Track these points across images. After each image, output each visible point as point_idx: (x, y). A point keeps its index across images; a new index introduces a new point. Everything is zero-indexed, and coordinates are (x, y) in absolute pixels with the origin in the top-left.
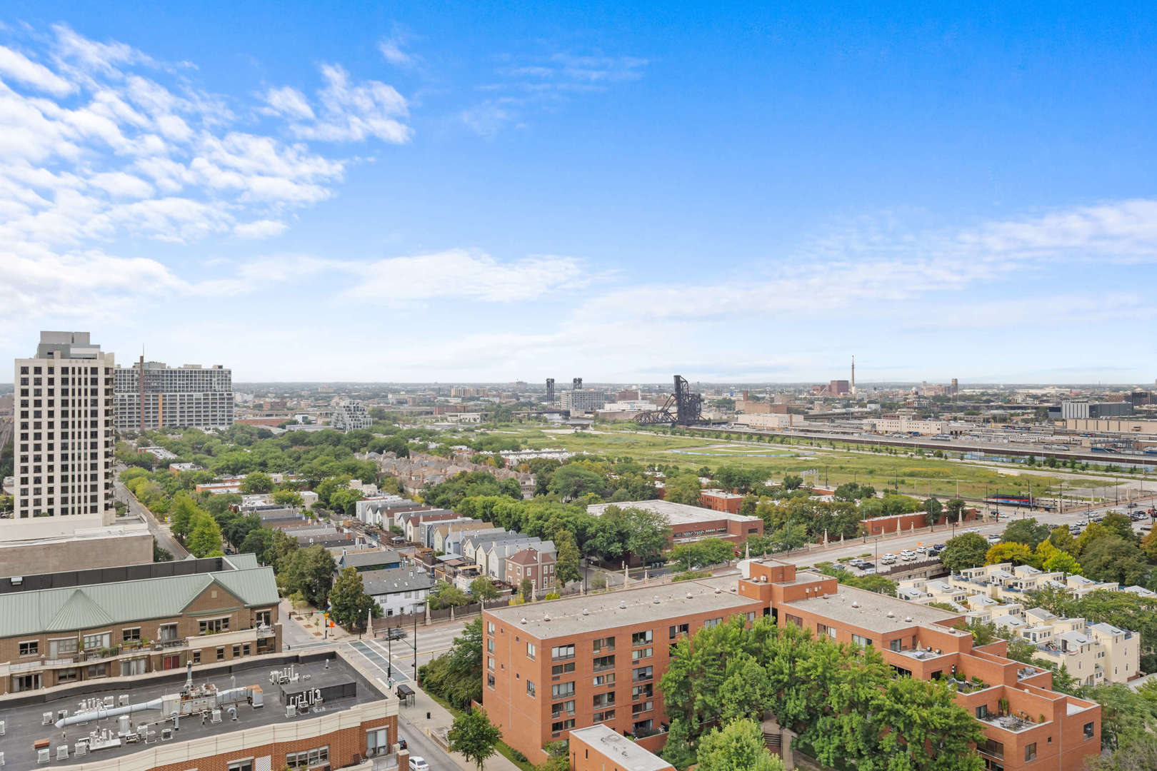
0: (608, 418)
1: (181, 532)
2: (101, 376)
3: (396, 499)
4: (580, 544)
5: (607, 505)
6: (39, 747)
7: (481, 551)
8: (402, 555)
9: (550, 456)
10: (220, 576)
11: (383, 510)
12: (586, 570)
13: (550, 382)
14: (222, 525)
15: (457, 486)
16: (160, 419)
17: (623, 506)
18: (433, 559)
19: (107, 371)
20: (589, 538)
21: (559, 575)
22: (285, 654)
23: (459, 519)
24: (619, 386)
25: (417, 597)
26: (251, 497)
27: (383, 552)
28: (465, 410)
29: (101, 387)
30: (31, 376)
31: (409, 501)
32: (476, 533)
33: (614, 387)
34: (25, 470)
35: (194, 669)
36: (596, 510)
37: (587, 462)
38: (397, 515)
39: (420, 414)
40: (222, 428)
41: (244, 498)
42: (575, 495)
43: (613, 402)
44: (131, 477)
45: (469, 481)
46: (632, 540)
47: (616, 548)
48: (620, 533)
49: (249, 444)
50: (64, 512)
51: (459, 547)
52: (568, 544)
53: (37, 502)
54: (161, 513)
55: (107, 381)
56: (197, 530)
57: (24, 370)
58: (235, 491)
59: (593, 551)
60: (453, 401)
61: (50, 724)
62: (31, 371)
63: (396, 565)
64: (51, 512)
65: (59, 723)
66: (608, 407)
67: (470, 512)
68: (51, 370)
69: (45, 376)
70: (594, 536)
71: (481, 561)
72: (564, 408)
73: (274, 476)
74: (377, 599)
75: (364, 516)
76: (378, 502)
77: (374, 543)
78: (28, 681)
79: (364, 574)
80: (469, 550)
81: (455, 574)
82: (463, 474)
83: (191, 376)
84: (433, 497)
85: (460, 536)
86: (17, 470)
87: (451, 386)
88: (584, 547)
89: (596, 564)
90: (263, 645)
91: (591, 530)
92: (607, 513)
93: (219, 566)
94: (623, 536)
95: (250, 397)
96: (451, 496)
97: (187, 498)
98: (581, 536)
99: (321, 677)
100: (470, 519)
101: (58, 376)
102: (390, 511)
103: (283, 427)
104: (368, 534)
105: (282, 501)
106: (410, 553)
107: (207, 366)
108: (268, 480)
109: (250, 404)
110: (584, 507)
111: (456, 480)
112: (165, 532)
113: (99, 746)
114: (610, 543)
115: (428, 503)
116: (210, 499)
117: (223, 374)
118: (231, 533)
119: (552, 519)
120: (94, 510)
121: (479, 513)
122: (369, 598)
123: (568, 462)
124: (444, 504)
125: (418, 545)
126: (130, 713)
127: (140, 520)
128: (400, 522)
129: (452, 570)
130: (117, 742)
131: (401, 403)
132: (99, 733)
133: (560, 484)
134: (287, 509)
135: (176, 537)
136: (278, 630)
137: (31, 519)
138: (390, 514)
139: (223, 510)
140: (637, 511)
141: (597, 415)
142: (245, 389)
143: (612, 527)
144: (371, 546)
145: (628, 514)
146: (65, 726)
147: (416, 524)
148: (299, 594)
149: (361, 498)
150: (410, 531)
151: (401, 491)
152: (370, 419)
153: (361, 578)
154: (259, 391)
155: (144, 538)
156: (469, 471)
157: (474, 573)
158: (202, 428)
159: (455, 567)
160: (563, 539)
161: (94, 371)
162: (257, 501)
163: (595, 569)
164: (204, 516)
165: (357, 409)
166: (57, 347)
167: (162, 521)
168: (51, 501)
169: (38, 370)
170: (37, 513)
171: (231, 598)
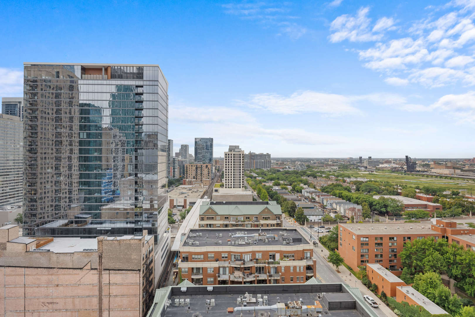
0: (381, 169)
1: (259, 194)
2: (242, 156)
3: (313, 190)
4: (371, 207)
5: (380, 196)
6: (228, 241)
7: (338, 206)
8: (315, 205)
9: (360, 180)
10: (268, 206)
11: (309, 192)
12: (373, 215)
13: (361, 158)
14: (268, 193)
15: (331, 187)
16: (254, 166)
17: (386, 197)
18: (324, 207)
19: (243, 155)
20: (373, 206)
21: (363, 216)
22: (283, 228)
23: (331, 197)
24: (385, 159)
25: (319, 217)
26: (275, 187)
27: (309, 204)
28: (333, 166)
29: (242, 159)
30: (227, 156)
31: (317, 191)
32: (337, 201)
33: (383, 159)
34: (226, 177)
35: (261, 228)
36: (376, 197)
37: (373, 182)
38: (313, 194)
39: (320, 166)
40: (268, 169)
41: (274, 187)
42: (369, 192)
43: (383, 164)
44: (248, 180)
45: (335, 186)
46: (389, 208)
47: (383, 210)
48: (384, 205)
49: (275, 173)
50: (234, 187)
51: (331, 205)
52: (366, 207)
53: (228, 185)
54: (254, 189)
55: (243, 157)
56: (263, 194)
57: (226, 155)
58: (271, 185)
59: (375, 210)
60: (330, 163)
61: (231, 236)
62: (227, 155)
63: (313, 208)
64: (231, 187)
65: (232, 236)
66: (381, 166)
67: (335, 195)
68: (231, 155)
69: (230, 156)
70: (375, 205)
71: (338, 209)
72: (365, 165)
73: (281, 182)
74: (308, 217)
75: (304, 194)
76: (308, 190)
77: (307, 201)
78: (226, 226)
79: (304, 209)
80: (334, 206)
81: (330, 212)
82: (333, 184)
83: (261, 156)
84: (323, 190)
85: (332, 201)
86: (225, 177)
87: (329, 159)
88: (372, 208)
89: (376, 214)
90: (278, 225)
91: (374, 203)
92: (380, 199)
93: (267, 203)
94: (386, 206)
95: (275, 161)
96: (329, 190)
97: (260, 186)
98: (371, 205)
99: (292, 236)
100: (335, 197)
101: (233, 156)
102: (311, 193)
103: (283, 169)
104: (305, 199)
105: (283, 188)
106: (317, 205)
107: (265, 153)
108: (279, 183)
109: (275, 163)
110: (372, 196)
111: (330, 185)
112: (255, 193)
113: (240, 243)
114: (381, 208)
115: (322, 191)
116: (265, 186)
117: (268, 155)
118: (270, 195)
119: (361, 199)
120: (240, 187)
121: (337, 196)
122: (305, 216)
123: (367, 182)
124: (327, 192)
125: (319, 203)
126: (247, 237)
127: (250, 191)
128: (314, 196)
129: (329, 211)
130: (244, 243)
131: (315, 163)
132: (241, 240)
133: (364, 189)
134: (284, 190)
135: (258, 195)
136: (282, 221)
137: (227, 189)
138: (311, 194)
139: (268, 189)
140: (391, 199)
141: (377, 168)
142: (274, 159)
143: (382, 203)
144: (306, 202)
145: (388, 199)
146: (234, 237)
147: (319, 197)
148: (287, 213)
149: (303, 189)
150: (317, 199)
151: (315, 188)
152: (306, 168)
153: (303, 211)
154: (277, 160)
155: (251, 195)
156: (335, 183)
157: (336, 212)
158: (264, 169)
159: (330, 210)
160: (365, 205)
161: (240, 155)
162: (277, 188)
163: (376, 216)
164: (264, 191)
165: (302, 165)
166: (233, 149)
167: (255, 191)
168: (231, 185)
169: (229, 155)
170: (228, 187)
171: (270, 211)
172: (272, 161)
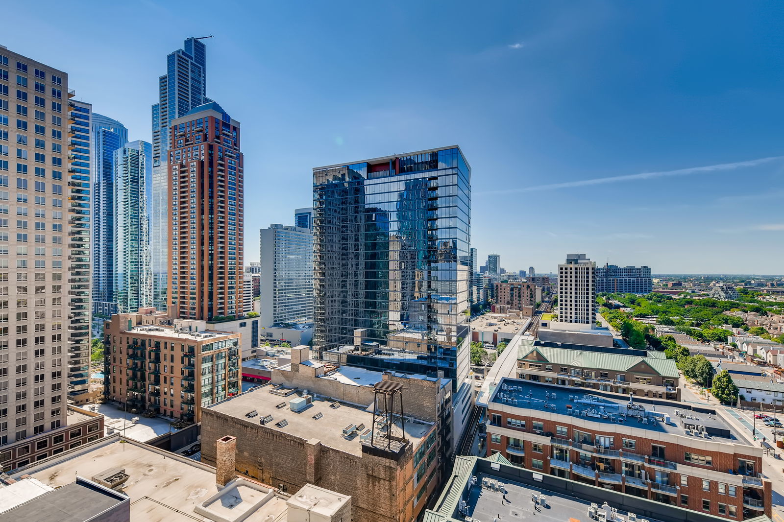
1: (626, 336)
2: (590, 271)
3: (759, 338)
6: (568, 407)
8: (763, 370)
10: (646, 359)
11: (748, 343)
16: (615, 288)
19: (593, 269)
22: (682, 403)
25: (776, 395)
26: (662, 326)
29: (590, 275)
30: (564, 271)
31: (768, 341)
34: (561, 305)
35: (633, 396)
38: (759, 347)
41: (658, 326)
44: (603, 312)
49: (660, 302)
50: (576, 322)
53: (566, 317)
54: (617, 327)
55: (593, 273)
57: (562, 269)
61: (572, 400)
62: (564, 269)
63: (759, 374)
64: (571, 321)
65: (575, 401)
68: (571, 269)
69: (569, 271)
73: (674, 317)
76: (744, 338)
77: (742, 360)
78: (563, 382)
79: (734, 375)
83: (630, 270)
86: (559, 305)
90: (669, 396)
93: (645, 354)
95: (661, 280)
99: (705, 421)
101: (573, 271)
102: (753, 344)
103: (680, 295)
104: (737, 354)
106: (770, 369)
107: (638, 266)
108: (671, 319)
109: (662, 284)
112: (618, 335)
113: (591, 415)
116: (641, 325)
117: (646, 270)
120: (588, 322)
122: (737, 388)
126: (604, 406)
127: (608, 329)
128: (761, 351)
130: (599, 416)
131: (761, 285)
132: (591, 410)
135: (623, 338)
136: (679, 390)
137: (564, 323)
138: (754, 346)
142: (658, 277)
144: (739, 361)
146: (578, 403)
147: (774, 354)
148: (691, 376)
149: (732, 334)
150: (770, 358)
151: (763, 334)
152: (739, 295)
153: (732, 377)
154: (666, 278)
155: (609, 336)
158: (636, 294)
161: (588, 269)
162: (665, 328)
165: (728, 288)
166: (574, 260)
167: (618, 331)
168: (571, 317)
169: (566, 269)
170: (566, 321)
171: (650, 370)
172: (655, 281)
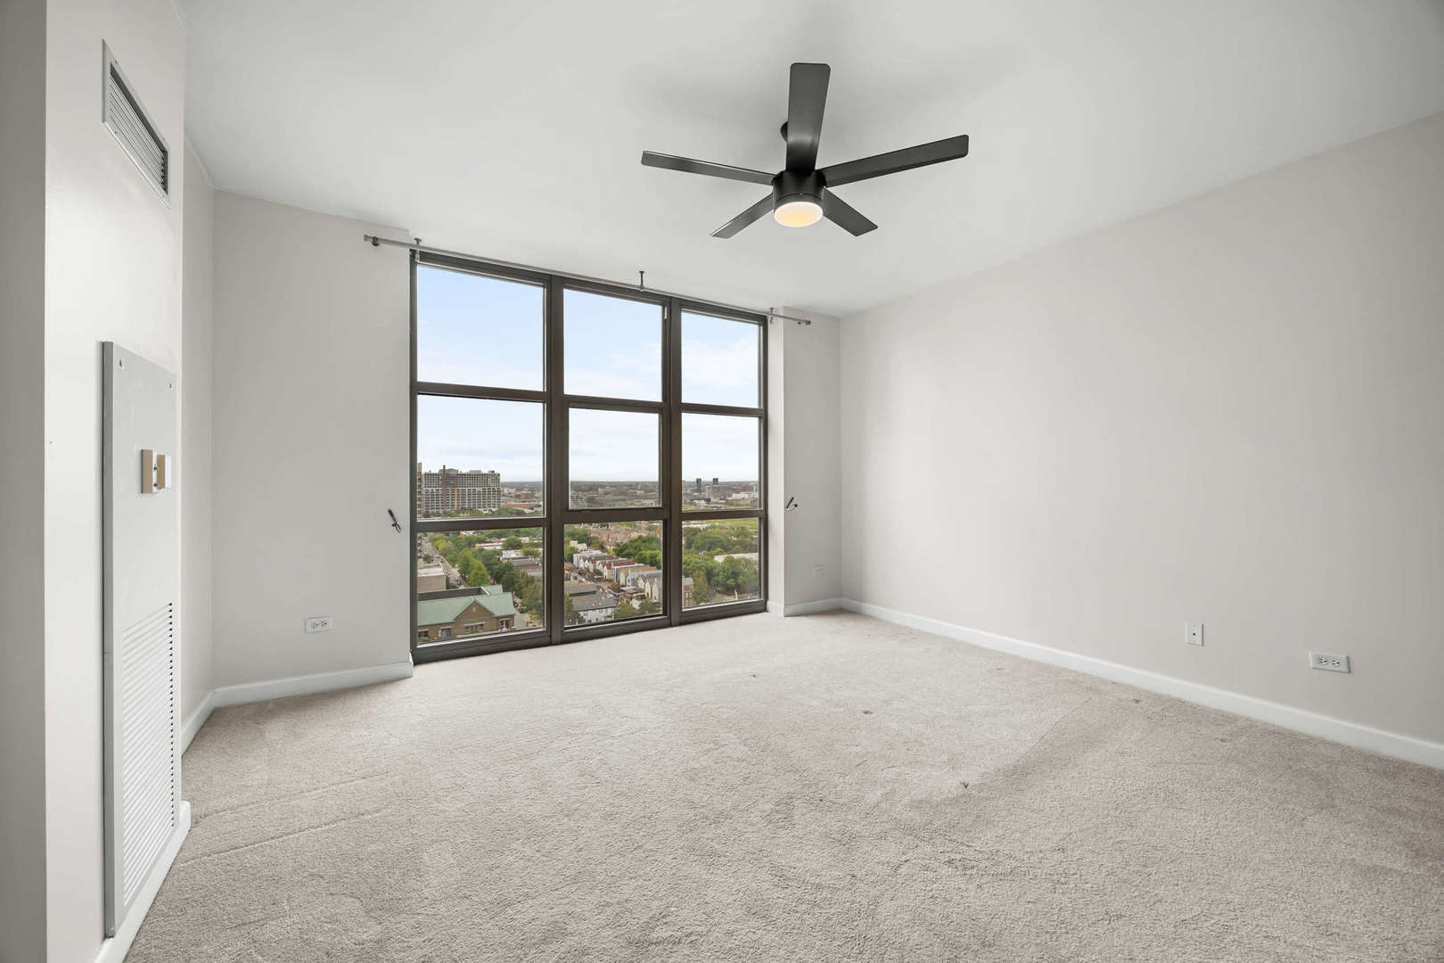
0: (734, 503)
1: (464, 571)
3: (598, 552)
4: (709, 580)
5: (725, 556)
7: (648, 584)
8: (599, 587)
9: (695, 526)
10: (479, 598)
11: (589, 559)
12: (714, 595)
13: (699, 481)
14: (489, 569)
15: (635, 544)
16: (456, 504)
17: (735, 556)
18: (617, 588)
20: (714, 576)
21: (695, 598)
23: (636, 565)
24: (742, 483)
25: (607, 611)
26: (509, 552)
27: (588, 584)
28: (646, 498)
31: (606, 554)
32: (646, 573)
33: (739, 484)
36: (720, 559)
37: (717, 530)
38: (598, 562)
39: (618, 500)
40: (494, 510)
41: (504, 552)
42: (709, 549)
43: (738, 493)
44: (435, 540)
45: (644, 542)
46: (741, 577)
47: (731, 582)
48: (733, 573)
51: (635, 582)
52: (701, 580)
54: (453, 562)
56: (473, 572)
58: (499, 548)
59: (717, 584)
60: (639, 492)
63: (594, 592)
66: (735, 496)
67: (642, 560)
70: (718, 575)
71: (648, 590)
72: (707, 497)
73: (524, 538)
74: (582, 614)
75: (578, 562)
76: (587, 555)
77: (584, 580)
79: (574, 598)
80: (641, 583)
81: (631, 599)
82: (640, 537)
83: (475, 477)
84: (621, 551)
85: (636, 575)
87: (637, 483)
88: (712, 582)
89: (719, 592)
91: (716, 571)
92: (726, 561)
93: (480, 592)
94: (735, 575)
95: (513, 491)
96: (632, 551)
97: (468, 553)
98: (710, 574)
100: (642, 565)
102: (593, 560)
103: (532, 509)
104: (580, 574)
105: (527, 554)
106: (605, 586)
107: (485, 471)
108: (520, 541)
109: (513, 495)
110: (713, 557)
111: (635, 541)
112: (455, 573)
114: (728, 579)
115: (618, 555)
116: (484, 553)
117: (494, 476)
118: (494, 574)
119: (691, 564)
121: (648, 561)
122: (577, 612)
123: (707, 528)
124: (629, 555)
125: (611, 581)
127: (438, 566)
128: (600, 567)
129: (629, 596)
131: (606, 493)
133: (700, 542)
134: (531, 559)
135: (461, 576)
138: (594, 562)
139: (490, 560)
140: (745, 559)
141: (727, 500)
142: (511, 485)
143: (728, 569)
144: (581, 581)
145: (739, 561)
147: (609, 567)
148: (534, 611)
149: (576, 552)
150: (606, 572)
151: (602, 548)
152: (586, 504)
153: (571, 601)
154: (518, 486)
155: (441, 576)
156: (644, 535)
157: (643, 597)
158: (481, 510)
159: (632, 594)
160: (698, 577)
162: (512, 554)
163: (719, 595)
164: (477, 563)
165: (577, 497)
167: (454, 566)
171: (484, 612)
172: (506, 491)
